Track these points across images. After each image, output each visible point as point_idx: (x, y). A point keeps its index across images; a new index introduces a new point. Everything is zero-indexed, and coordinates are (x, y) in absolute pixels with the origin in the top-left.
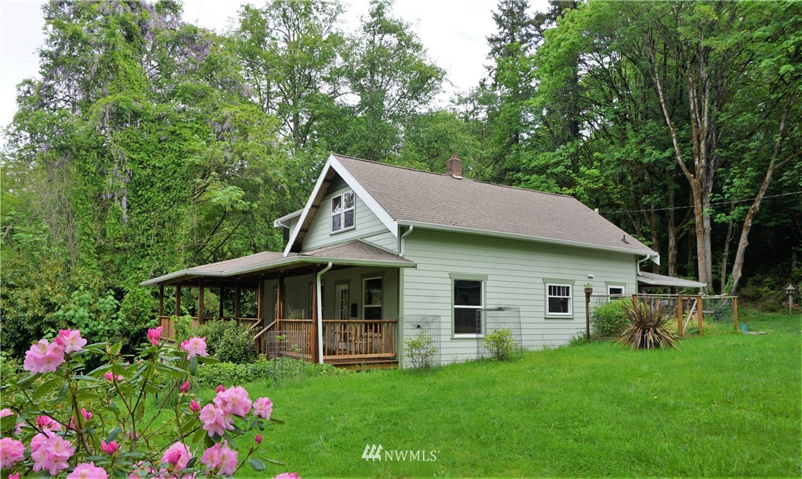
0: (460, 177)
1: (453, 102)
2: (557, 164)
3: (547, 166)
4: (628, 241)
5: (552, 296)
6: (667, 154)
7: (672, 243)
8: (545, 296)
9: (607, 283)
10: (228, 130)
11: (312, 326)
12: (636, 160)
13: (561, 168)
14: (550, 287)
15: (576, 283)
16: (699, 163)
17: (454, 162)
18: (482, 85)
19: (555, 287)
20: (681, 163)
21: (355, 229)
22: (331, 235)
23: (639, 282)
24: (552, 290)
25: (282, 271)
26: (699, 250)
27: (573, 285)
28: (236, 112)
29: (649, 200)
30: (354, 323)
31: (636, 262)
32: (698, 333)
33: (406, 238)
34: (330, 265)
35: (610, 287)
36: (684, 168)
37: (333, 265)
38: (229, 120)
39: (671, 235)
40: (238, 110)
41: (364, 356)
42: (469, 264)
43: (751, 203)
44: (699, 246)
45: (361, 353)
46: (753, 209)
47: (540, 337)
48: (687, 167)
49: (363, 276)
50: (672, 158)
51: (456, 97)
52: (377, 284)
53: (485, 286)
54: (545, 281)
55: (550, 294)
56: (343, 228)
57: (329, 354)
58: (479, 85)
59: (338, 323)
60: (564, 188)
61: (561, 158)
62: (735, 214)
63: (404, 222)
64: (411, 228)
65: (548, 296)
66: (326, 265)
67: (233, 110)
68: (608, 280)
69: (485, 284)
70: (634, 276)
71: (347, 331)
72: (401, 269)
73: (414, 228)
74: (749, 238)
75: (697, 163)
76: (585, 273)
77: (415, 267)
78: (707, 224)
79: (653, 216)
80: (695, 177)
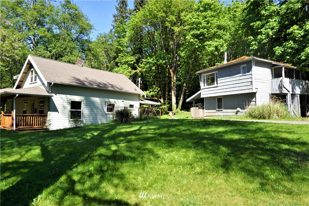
0: (82, 66)
2: (132, 61)
3: (128, 61)
4: (136, 89)
5: (108, 107)
7: (167, 90)
9: (128, 103)
11: (11, 117)
14: (107, 104)
17: (80, 61)
21: (37, 82)
22: (30, 84)
23: (140, 103)
27: (116, 103)
31: (139, 97)
32: (147, 119)
33: (51, 87)
34: (17, 95)
36: (169, 67)
46: (186, 81)
49: (39, 99)
51: (99, 35)
53: (83, 103)
56: (33, 82)
60: (133, 70)
63: (50, 81)
64: (53, 83)
72: (50, 97)
77: (53, 96)
80: (171, 70)
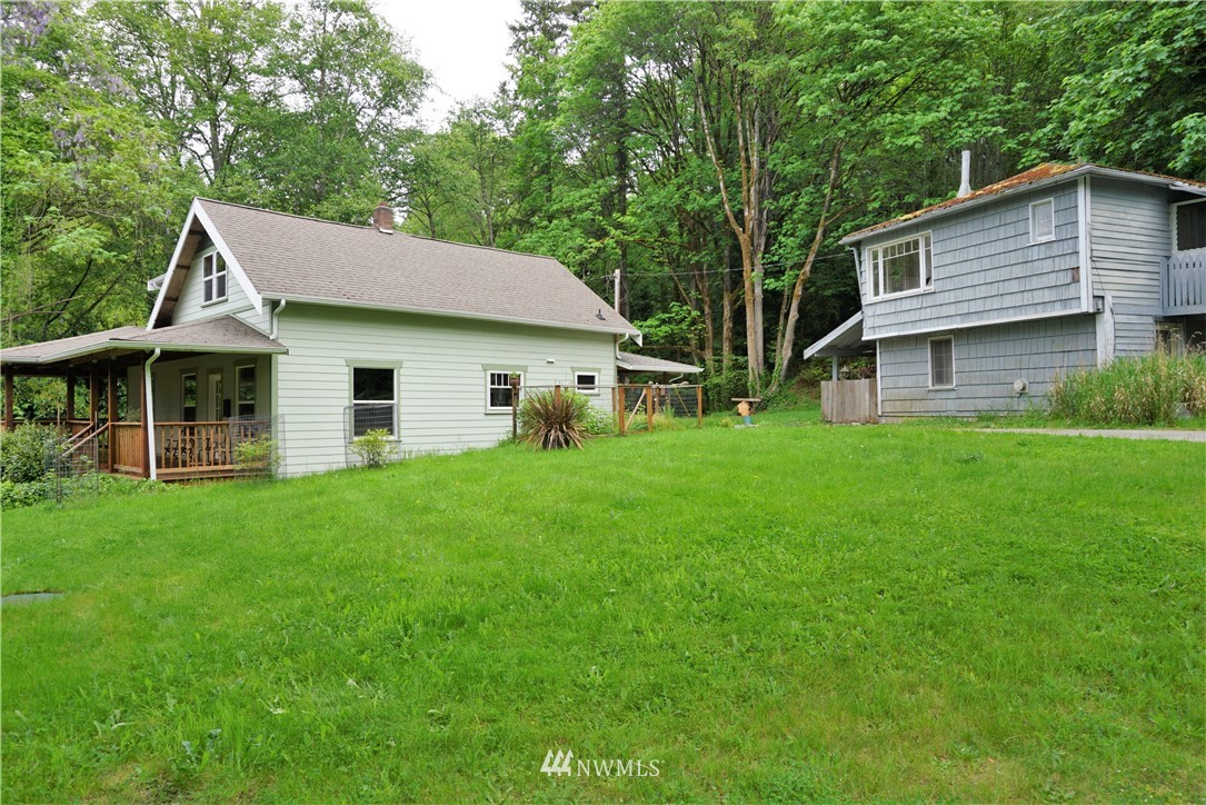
0: (391, 232)
1: (453, 113)
4: (604, 316)
5: (496, 386)
6: (714, 201)
7: (727, 313)
8: (486, 386)
9: (573, 369)
10: (82, 145)
11: (141, 431)
12: (678, 207)
13: (587, 215)
14: (493, 375)
15: (530, 369)
16: (750, 214)
17: (382, 211)
18: (503, 91)
19: (499, 375)
20: (729, 213)
21: (227, 300)
22: (203, 307)
23: (618, 367)
24: (496, 378)
25: (113, 358)
26: (748, 323)
27: (525, 372)
28: (94, 117)
29: (696, 258)
30: (204, 425)
31: (615, 342)
32: (646, 429)
33: (279, 315)
34: (158, 352)
35: (577, 373)
36: (732, 220)
37: (162, 352)
38: (83, 129)
39: (726, 302)
40: (98, 114)
41: (220, 467)
42: (375, 349)
43: (802, 266)
44: (748, 318)
45: (216, 464)
46: (804, 274)
47: (455, 439)
48: (736, 218)
49: (237, 363)
50: (720, 205)
51: (457, 107)
52: (248, 375)
53: (399, 375)
54: (485, 368)
55: (493, 383)
56: (215, 299)
57: (167, 466)
58: (498, 91)
59: (212, 425)
60: (591, 240)
61: (589, 201)
62: (787, 278)
63: (275, 296)
64: (283, 303)
65: (489, 386)
66: (153, 352)
67: (89, 114)
68: (575, 365)
69: (399, 372)
70: (612, 360)
71: (195, 438)
72: (273, 356)
73: (287, 303)
74: (800, 310)
75: (746, 214)
76: (542, 356)
77: (286, 353)
78: (758, 290)
79: (705, 279)
80: (744, 232)
